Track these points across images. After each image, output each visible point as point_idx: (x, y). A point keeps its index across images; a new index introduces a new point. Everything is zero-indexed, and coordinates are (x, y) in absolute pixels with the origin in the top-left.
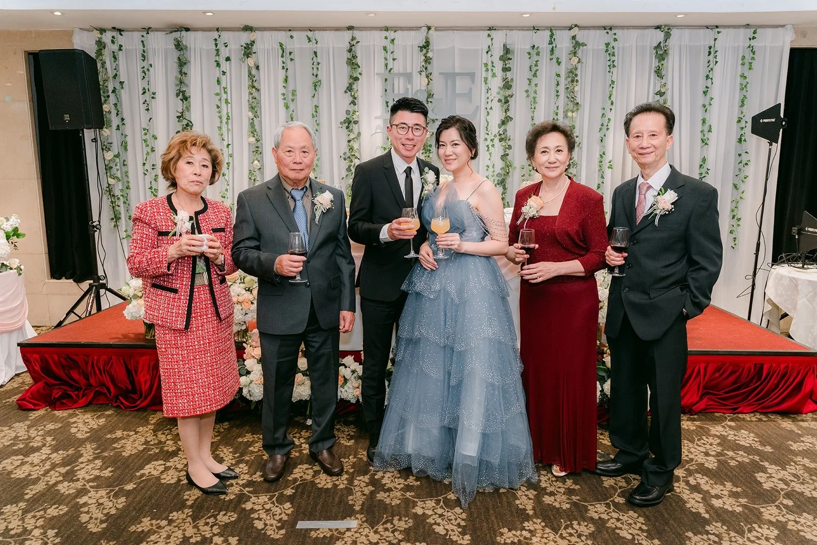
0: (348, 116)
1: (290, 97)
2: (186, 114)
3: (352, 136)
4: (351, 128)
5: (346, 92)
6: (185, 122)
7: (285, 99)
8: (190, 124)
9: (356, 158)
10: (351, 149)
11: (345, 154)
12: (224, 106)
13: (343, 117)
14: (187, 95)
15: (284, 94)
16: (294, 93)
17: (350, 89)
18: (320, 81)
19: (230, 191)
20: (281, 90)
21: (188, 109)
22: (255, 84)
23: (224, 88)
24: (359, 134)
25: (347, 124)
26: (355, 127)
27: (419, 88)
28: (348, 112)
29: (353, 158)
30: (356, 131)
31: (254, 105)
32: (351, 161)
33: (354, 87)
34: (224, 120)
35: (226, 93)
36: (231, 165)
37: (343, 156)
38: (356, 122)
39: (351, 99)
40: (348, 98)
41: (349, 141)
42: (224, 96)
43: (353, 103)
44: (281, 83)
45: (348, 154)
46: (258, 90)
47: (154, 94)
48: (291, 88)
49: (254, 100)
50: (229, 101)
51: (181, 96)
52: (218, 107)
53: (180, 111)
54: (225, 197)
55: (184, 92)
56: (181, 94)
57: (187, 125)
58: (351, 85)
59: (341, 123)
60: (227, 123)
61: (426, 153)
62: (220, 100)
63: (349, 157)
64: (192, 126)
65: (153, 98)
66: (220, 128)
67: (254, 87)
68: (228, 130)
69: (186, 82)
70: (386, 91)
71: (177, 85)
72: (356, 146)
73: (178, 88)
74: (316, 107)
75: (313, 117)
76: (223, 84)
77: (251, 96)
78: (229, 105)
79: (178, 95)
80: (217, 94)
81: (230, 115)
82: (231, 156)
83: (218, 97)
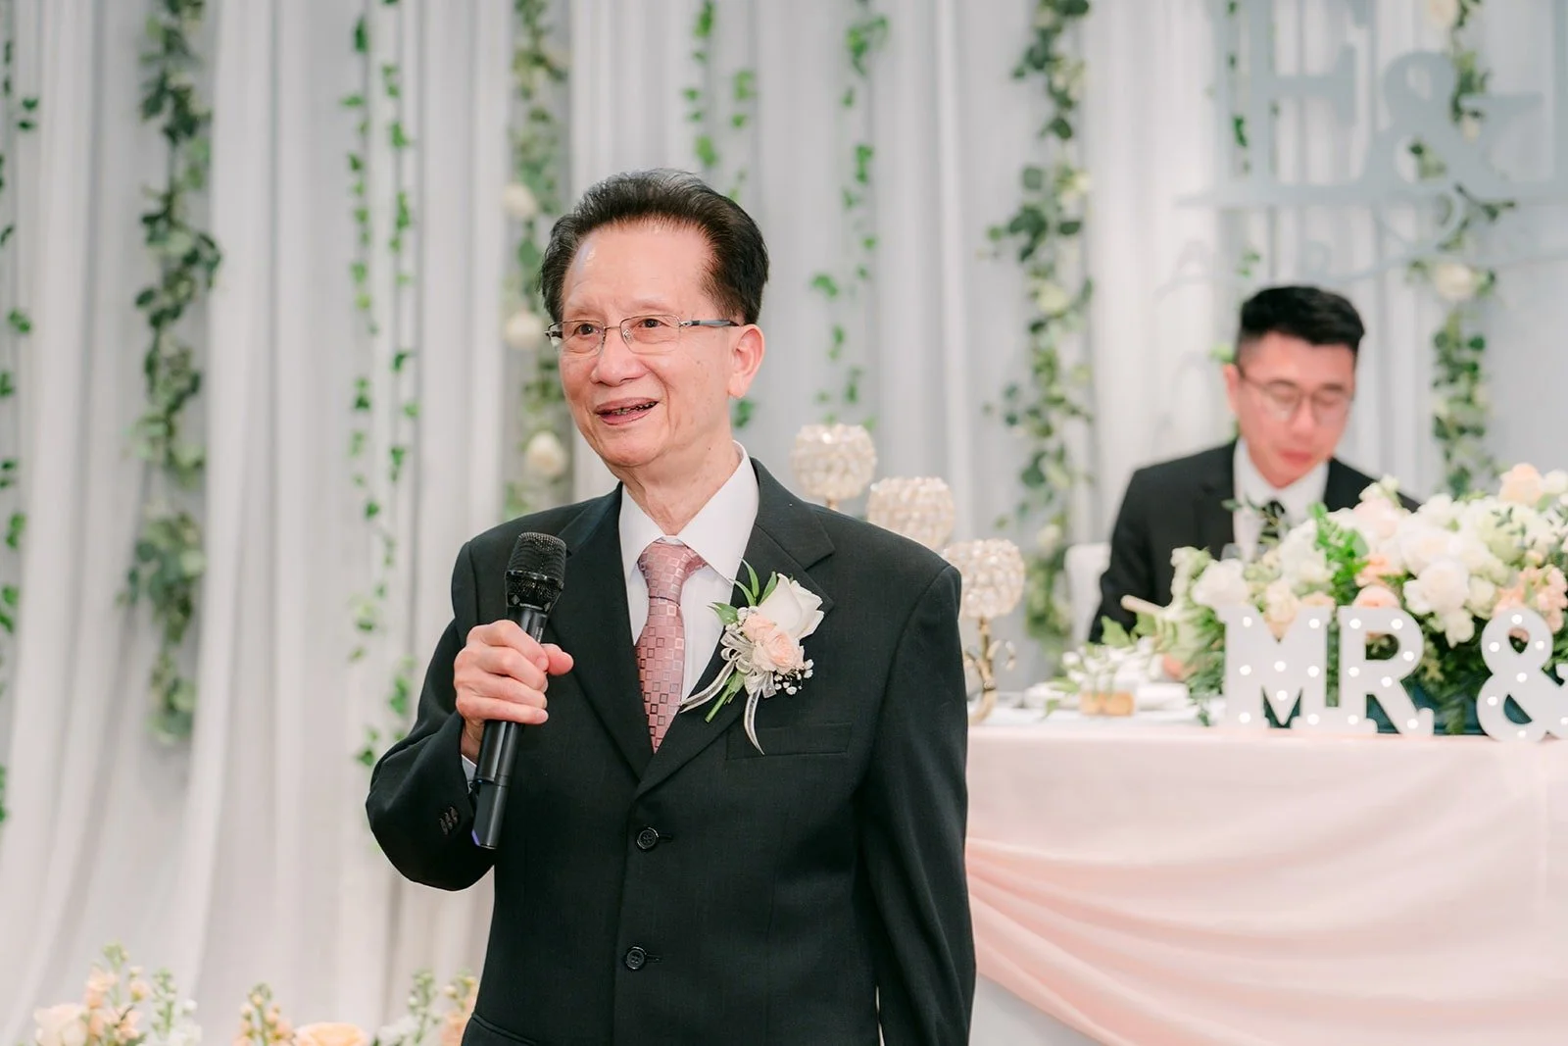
0: (1033, 199)
1: (725, 106)
2: (188, 207)
3: (1053, 300)
4: (1043, 253)
5: (1019, 74)
6: (179, 245)
7: (697, 116)
8: (207, 254)
9: (1074, 412)
10: (1047, 367)
11: (1011, 392)
12: (380, 159)
13: (1005, 202)
14: (197, 106)
15: (692, 94)
16: (745, 86)
17: (1039, 58)
18: (882, 22)
19: (397, 600)
20: (682, 73)
21: (199, 175)
22: (549, 47)
23: (388, 71)
24: (1087, 290)
25: (1023, 239)
26: (1063, 252)
27: (1407, 45)
28: (1032, 178)
29: (1055, 417)
30: (1069, 275)
31: (537, 152)
32: (1047, 431)
33: (1062, 45)
34: (382, 225)
35: (394, 92)
36: (408, 460)
37: (1000, 405)
38: (1070, 228)
39: (1048, 109)
40: (1029, 105)
41: (1037, 327)
42: (383, 110)
43: (1062, 129)
44: (680, 38)
45: (1030, 396)
46: (559, 75)
47: (30, 105)
48: (730, 57)
49: (540, 128)
50: (409, 130)
51: (165, 118)
52: (356, 165)
53: (160, 185)
54: (366, 627)
55: (181, 98)
56: (168, 105)
57: (192, 259)
58: (1047, 35)
59: (994, 234)
60: (395, 244)
61: (1453, 380)
62: (364, 129)
63: (1035, 412)
64: (213, 265)
65: (25, 125)
66: (360, 271)
67: (539, 60)
68: (400, 280)
69: (194, 41)
70: (1232, 61)
71: (147, 60)
72: (1067, 349)
73: (153, 73)
74: (864, 153)
75: (849, 201)
76: (383, 50)
77: (524, 107)
78: (409, 157)
79: (151, 107)
80: (356, 101)
81: (411, 202)
82: (412, 412)
83: (353, 117)
